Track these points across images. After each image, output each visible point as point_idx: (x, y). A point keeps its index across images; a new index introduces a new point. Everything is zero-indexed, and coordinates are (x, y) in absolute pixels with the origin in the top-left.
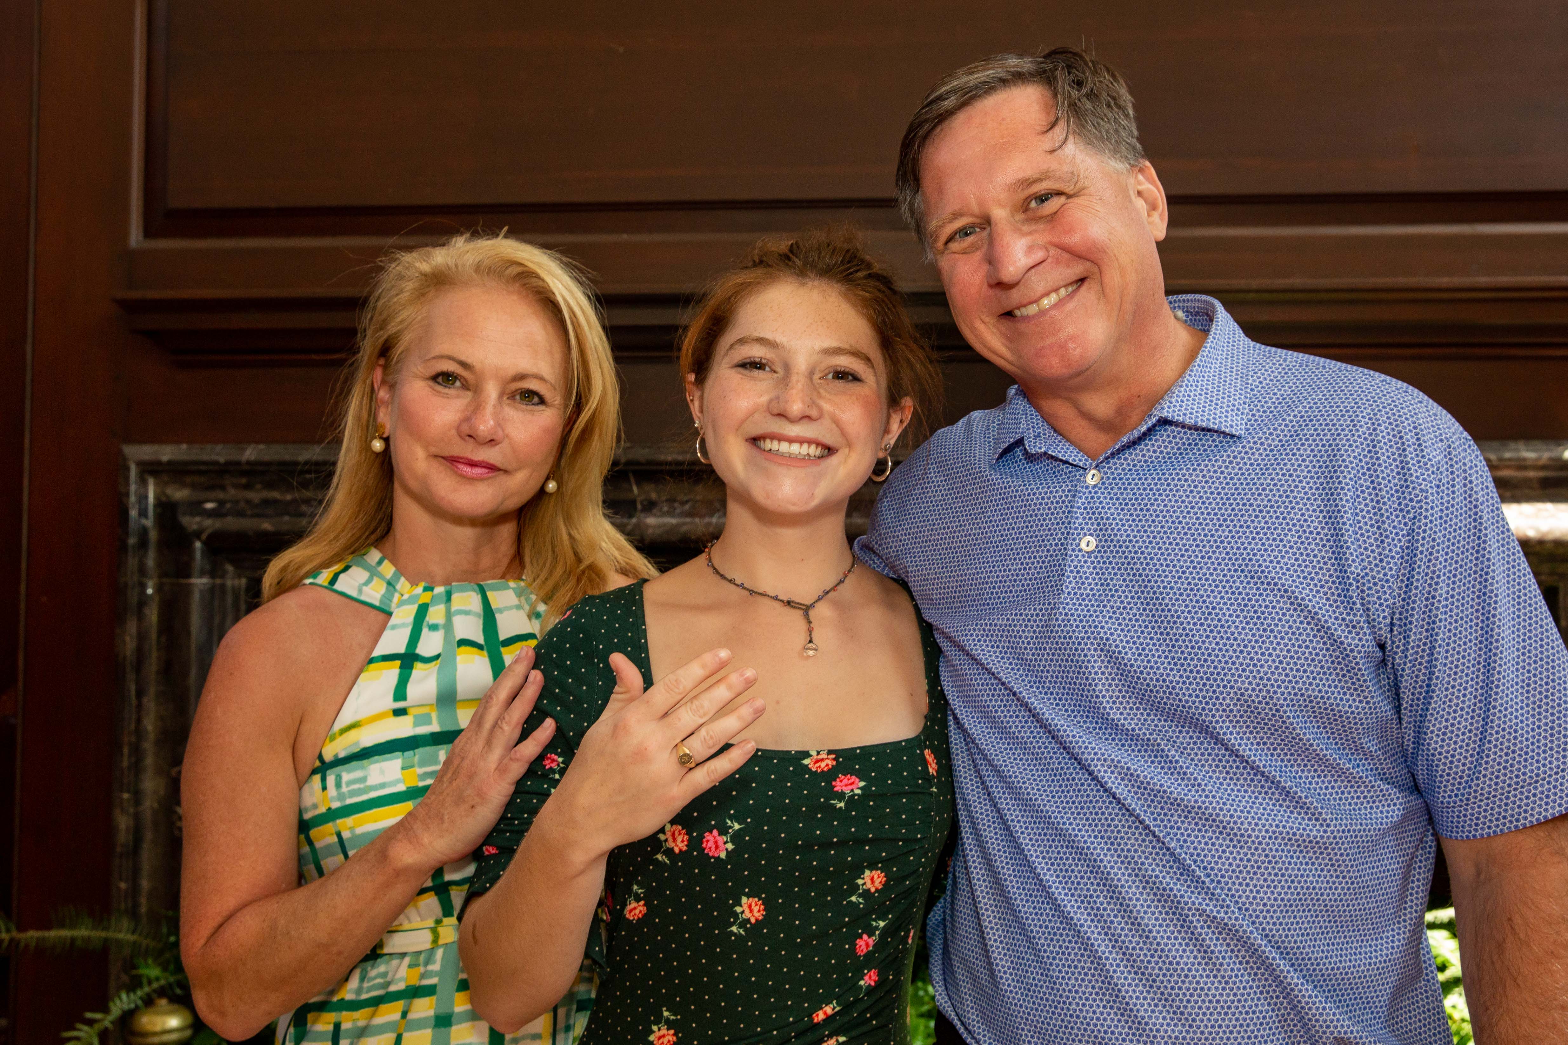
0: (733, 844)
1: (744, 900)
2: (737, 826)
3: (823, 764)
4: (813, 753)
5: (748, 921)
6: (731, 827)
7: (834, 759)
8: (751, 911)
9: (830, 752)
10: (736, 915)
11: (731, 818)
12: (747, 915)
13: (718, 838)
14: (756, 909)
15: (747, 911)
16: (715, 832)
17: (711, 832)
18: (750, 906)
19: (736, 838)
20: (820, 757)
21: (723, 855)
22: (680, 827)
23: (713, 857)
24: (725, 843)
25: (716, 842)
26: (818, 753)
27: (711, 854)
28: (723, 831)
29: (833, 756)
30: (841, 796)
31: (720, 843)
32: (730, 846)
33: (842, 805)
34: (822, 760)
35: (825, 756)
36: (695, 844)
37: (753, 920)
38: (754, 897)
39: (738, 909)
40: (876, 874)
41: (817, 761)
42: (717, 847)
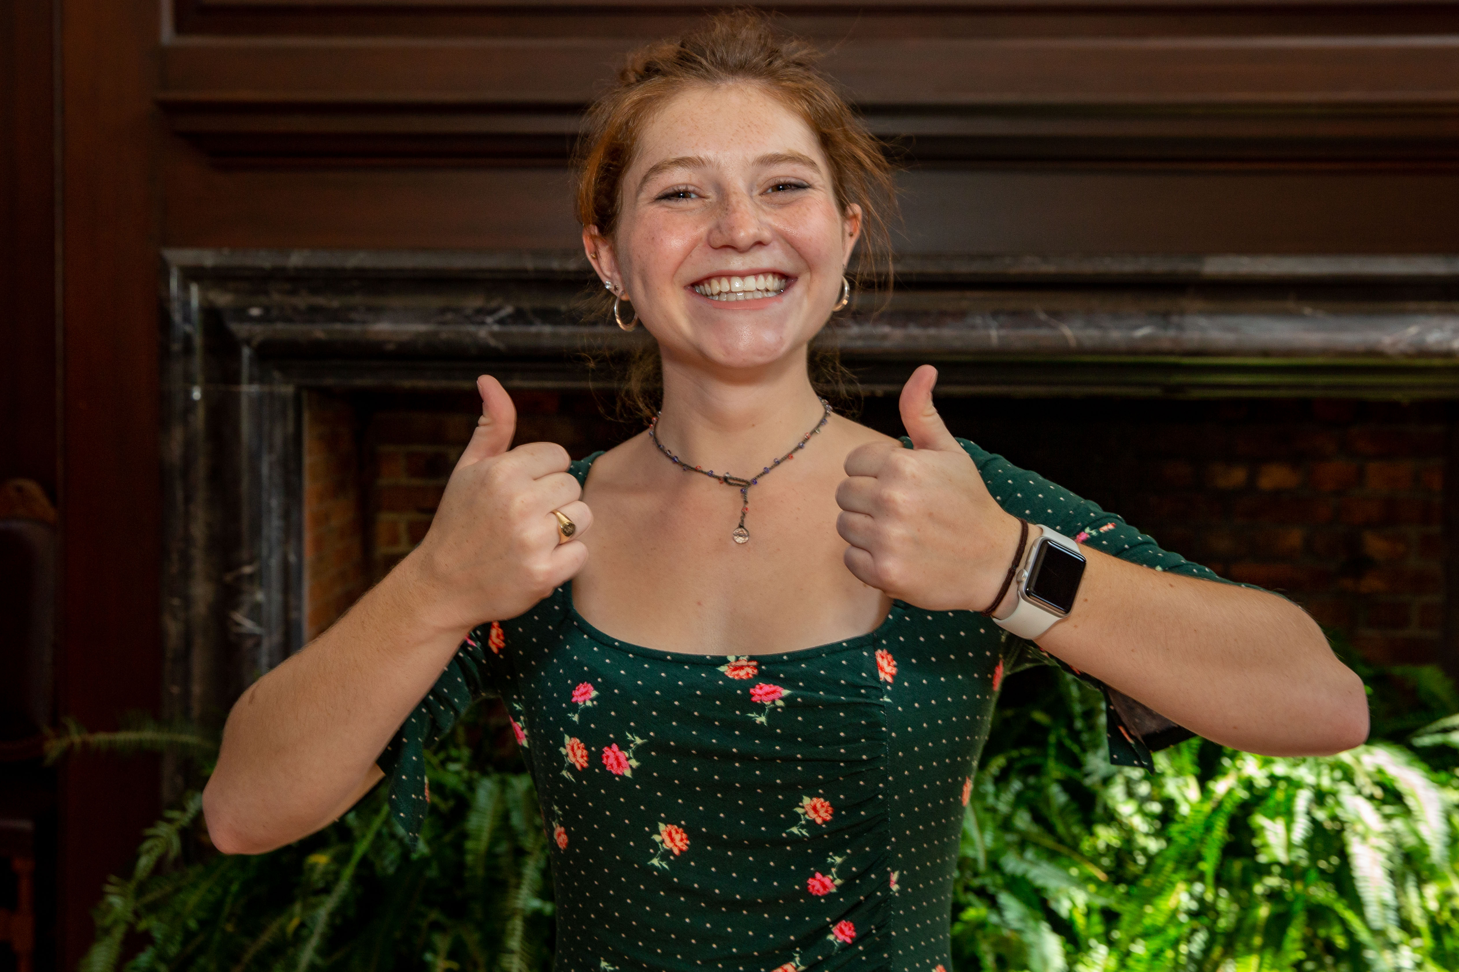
0: (638, 760)
1: (662, 827)
2: (639, 741)
3: (742, 673)
4: (731, 658)
5: (670, 852)
6: (632, 742)
7: (755, 667)
8: (672, 840)
9: (751, 658)
10: (655, 845)
11: (633, 731)
12: (668, 845)
13: (619, 753)
14: (678, 837)
15: (667, 840)
16: (615, 747)
17: (610, 747)
18: (670, 834)
19: (639, 753)
20: (739, 664)
21: (628, 773)
22: (578, 741)
23: (618, 775)
24: (628, 759)
25: (617, 758)
26: (737, 659)
27: (614, 772)
28: (624, 745)
29: (754, 663)
30: (760, 709)
31: (622, 759)
32: (634, 763)
33: (762, 719)
34: (742, 668)
35: (745, 663)
36: (595, 759)
37: (676, 851)
38: (672, 824)
39: (657, 838)
40: (818, 802)
41: (736, 668)
42: (619, 764)
